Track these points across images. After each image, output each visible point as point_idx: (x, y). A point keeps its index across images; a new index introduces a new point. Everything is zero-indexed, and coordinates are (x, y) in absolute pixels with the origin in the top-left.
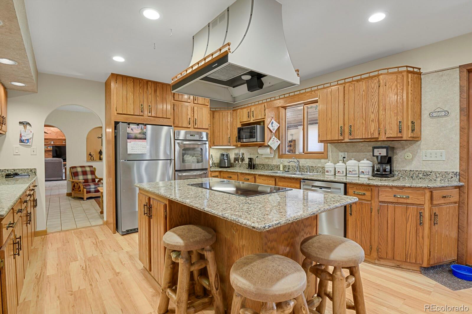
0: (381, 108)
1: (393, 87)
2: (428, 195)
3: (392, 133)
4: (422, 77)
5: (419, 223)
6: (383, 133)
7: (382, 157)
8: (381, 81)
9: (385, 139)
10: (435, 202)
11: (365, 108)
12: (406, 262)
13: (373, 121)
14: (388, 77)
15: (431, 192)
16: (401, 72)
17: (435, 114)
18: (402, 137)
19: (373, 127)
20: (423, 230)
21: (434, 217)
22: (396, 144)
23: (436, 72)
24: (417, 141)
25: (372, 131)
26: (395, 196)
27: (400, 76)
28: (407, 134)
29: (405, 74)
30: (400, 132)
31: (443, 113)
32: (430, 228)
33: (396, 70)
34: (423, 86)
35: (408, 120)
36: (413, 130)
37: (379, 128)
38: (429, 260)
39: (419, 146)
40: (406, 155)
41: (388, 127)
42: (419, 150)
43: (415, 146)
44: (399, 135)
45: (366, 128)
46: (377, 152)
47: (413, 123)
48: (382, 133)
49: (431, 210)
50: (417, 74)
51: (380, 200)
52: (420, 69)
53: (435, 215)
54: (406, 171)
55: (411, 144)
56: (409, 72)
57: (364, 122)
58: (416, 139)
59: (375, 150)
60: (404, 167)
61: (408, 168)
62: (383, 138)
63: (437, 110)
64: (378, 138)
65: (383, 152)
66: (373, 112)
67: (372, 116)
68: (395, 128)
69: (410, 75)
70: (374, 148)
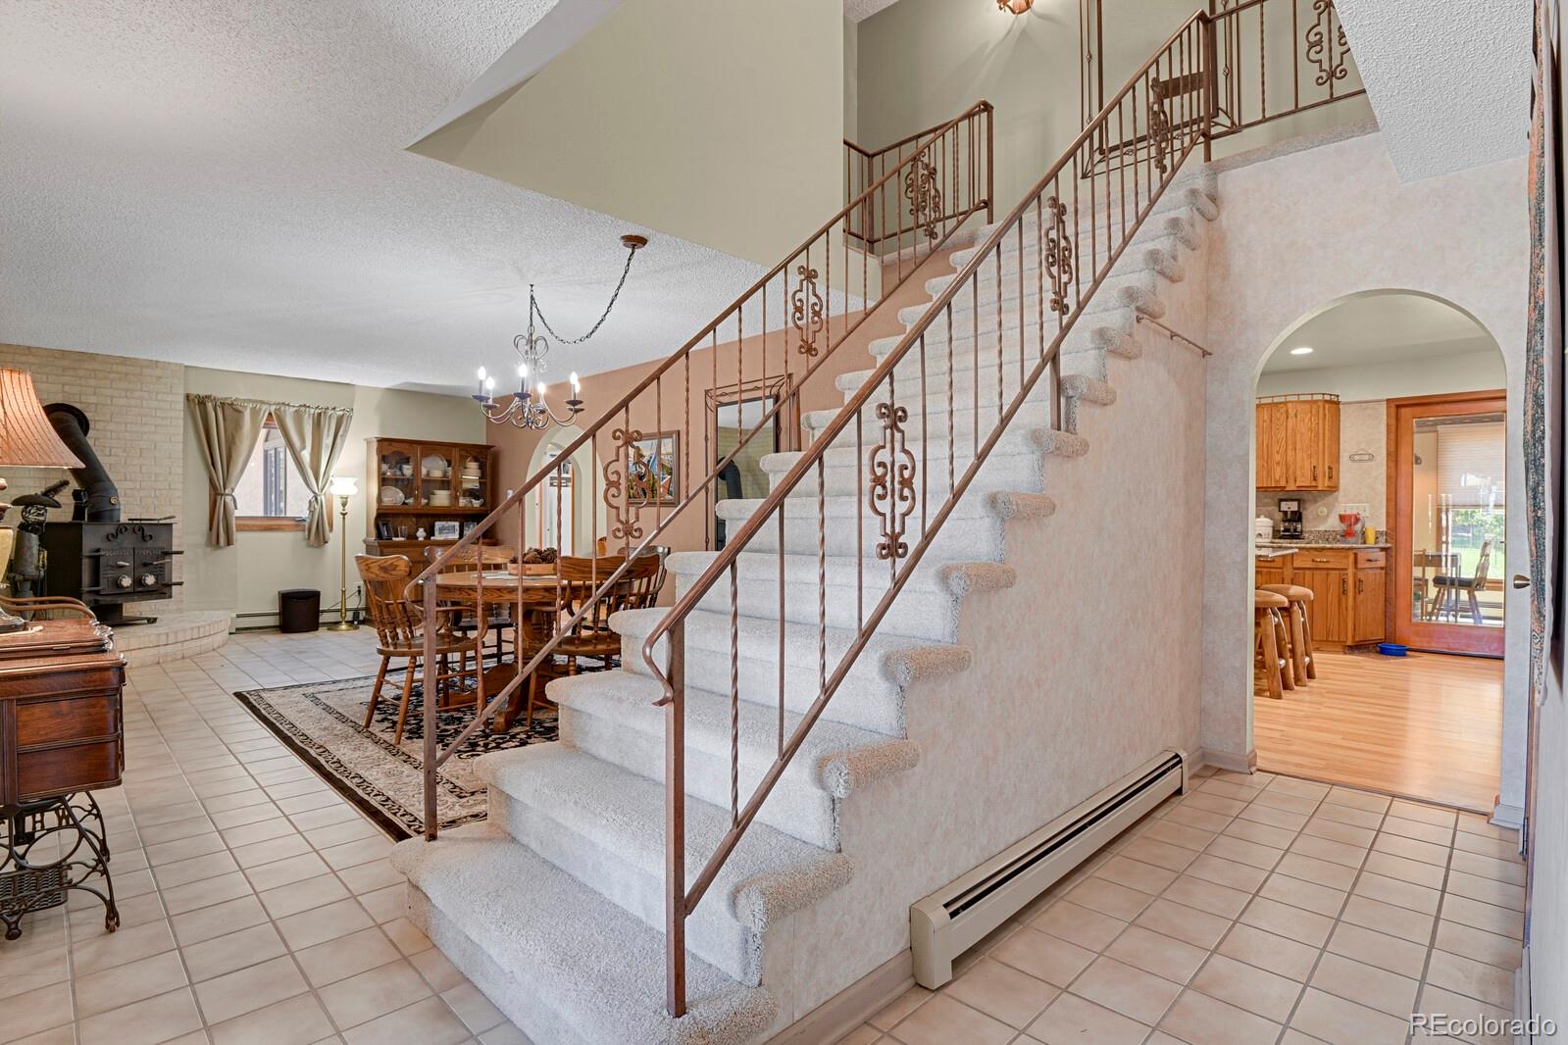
0: (1290, 447)
1: (1307, 420)
2: (1352, 557)
3: (1304, 481)
4: (1341, 406)
5: (1341, 590)
6: (1293, 481)
7: (1292, 512)
8: (1290, 411)
9: (1295, 489)
10: (1359, 566)
11: (1267, 446)
12: (1327, 641)
13: (1278, 464)
14: (1300, 407)
15: (1356, 554)
16: (1316, 401)
17: (1357, 458)
18: (1316, 487)
19: (1278, 472)
20: (1347, 599)
21: (1358, 583)
22: (1305, 496)
23: (1358, 402)
24: (1335, 491)
25: (1278, 478)
26: (1313, 561)
27: (1315, 406)
28: (1323, 483)
29: (1321, 404)
30: (1315, 480)
31: (1367, 457)
32: (1355, 598)
33: (1309, 398)
34: (1342, 418)
35: (1324, 465)
36: (1330, 478)
37: (1287, 473)
38: (1354, 637)
39: (1336, 498)
40: (1319, 510)
41: (1299, 473)
42: (1336, 504)
43: (1330, 499)
44: (1314, 484)
45: (1268, 473)
46: (1284, 506)
47: (1330, 468)
48: (1291, 481)
49: (1355, 575)
50: (1335, 403)
51: (1295, 565)
52: (1338, 396)
53: (1360, 581)
54: (1319, 532)
55: (1326, 496)
56: (1326, 401)
57: (1265, 465)
58: (1333, 489)
59: (1283, 504)
60: (1316, 527)
61: (1322, 528)
62: (1291, 487)
63: (1360, 452)
64: (1285, 487)
65: (1294, 506)
66: (1278, 452)
67: (1278, 458)
68: (1308, 474)
69: (1327, 406)
70: (1281, 500)
